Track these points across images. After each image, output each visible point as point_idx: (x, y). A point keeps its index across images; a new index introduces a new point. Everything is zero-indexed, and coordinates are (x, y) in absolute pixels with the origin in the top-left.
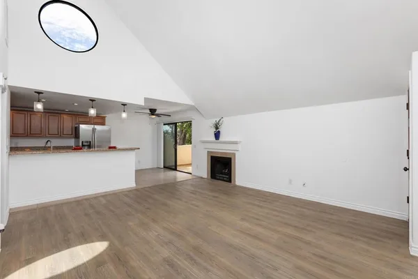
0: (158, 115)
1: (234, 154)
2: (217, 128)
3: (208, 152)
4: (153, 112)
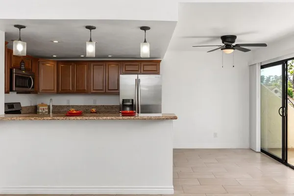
4: (228, 41)
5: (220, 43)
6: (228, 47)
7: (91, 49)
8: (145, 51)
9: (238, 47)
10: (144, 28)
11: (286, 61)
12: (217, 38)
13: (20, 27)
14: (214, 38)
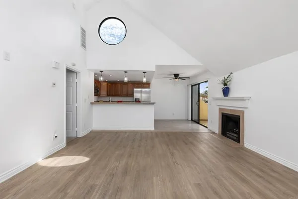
0: (183, 79)
1: (243, 112)
2: (225, 84)
3: (220, 108)
4: (176, 76)
5: (173, 76)
6: (176, 78)
7: (126, 80)
8: (145, 80)
9: (180, 78)
10: (144, 73)
11: (199, 84)
12: (171, 74)
13: (101, 71)
14: (171, 75)
